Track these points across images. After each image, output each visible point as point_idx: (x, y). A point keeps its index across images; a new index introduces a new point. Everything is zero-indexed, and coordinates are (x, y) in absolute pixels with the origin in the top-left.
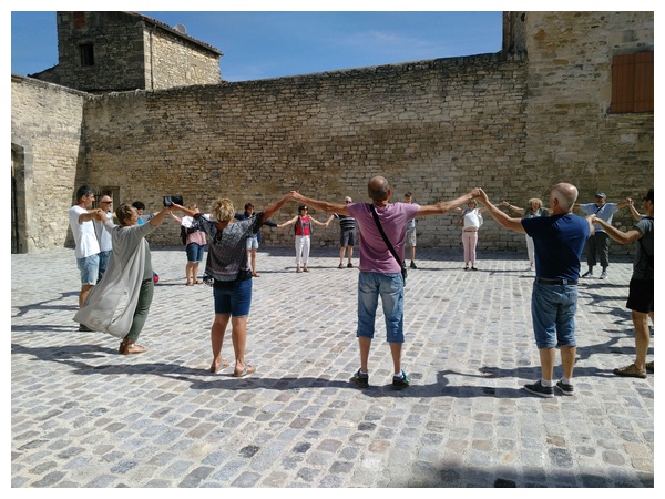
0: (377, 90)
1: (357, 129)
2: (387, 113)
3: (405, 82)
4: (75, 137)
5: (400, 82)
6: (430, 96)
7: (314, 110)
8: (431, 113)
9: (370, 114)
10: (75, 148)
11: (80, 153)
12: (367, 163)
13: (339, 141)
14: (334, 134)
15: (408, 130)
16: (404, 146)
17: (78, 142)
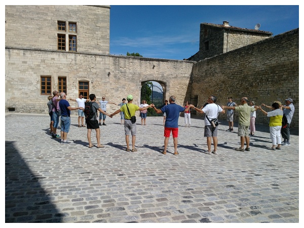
0: (273, 47)
1: (265, 67)
2: (276, 58)
3: (284, 42)
4: (188, 78)
5: (282, 42)
6: (293, 47)
7: (251, 60)
8: (293, 56)
9: (270, 59)
10: (187, 82)
11: (189, 83)
12: (268, 83)
13: (258, 73)
14: (257, 70)
15: (284, 66)
16: (282, 74)
17: (189, 79)
